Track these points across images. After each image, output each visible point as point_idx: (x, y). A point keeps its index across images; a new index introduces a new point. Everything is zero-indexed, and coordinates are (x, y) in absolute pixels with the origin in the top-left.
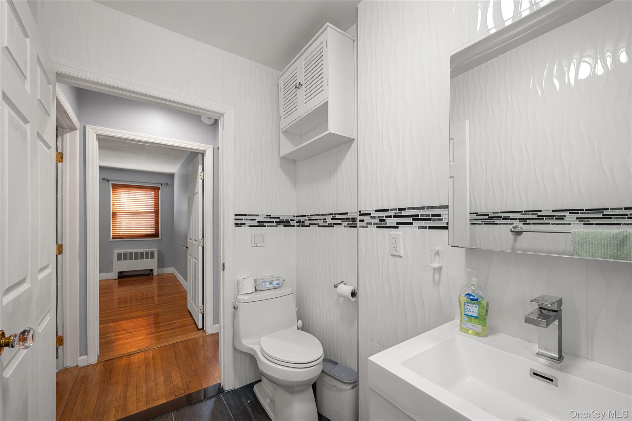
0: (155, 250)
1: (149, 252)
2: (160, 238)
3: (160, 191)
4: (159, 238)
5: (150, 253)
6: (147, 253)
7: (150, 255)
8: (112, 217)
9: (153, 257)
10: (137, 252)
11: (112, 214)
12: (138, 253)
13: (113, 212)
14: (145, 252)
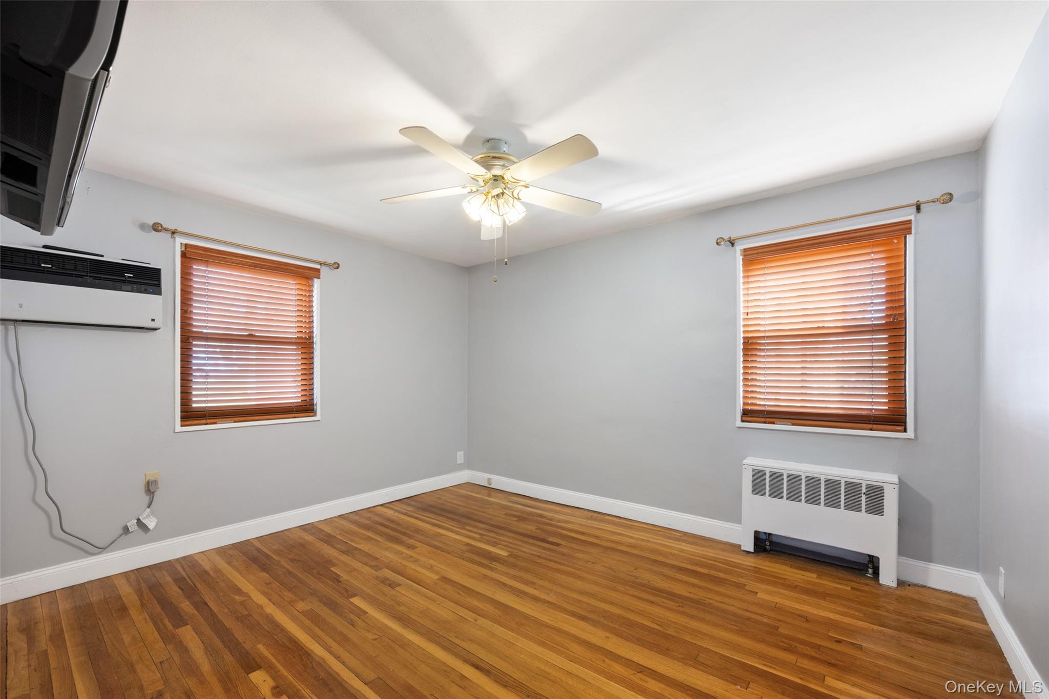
0: (887, 479)
1: (860, 485)
2: (910, 434)
3: (910, 239)
4: (905, 431)
5: (864, 490)
6: (853, 488)
7: (864, 497)
8: (744, 355)
9: (876, 507)
10: (815, 476)
11: (744, 343)
12: (819, 480)
13: (744, 338)
14: (846, 483)
